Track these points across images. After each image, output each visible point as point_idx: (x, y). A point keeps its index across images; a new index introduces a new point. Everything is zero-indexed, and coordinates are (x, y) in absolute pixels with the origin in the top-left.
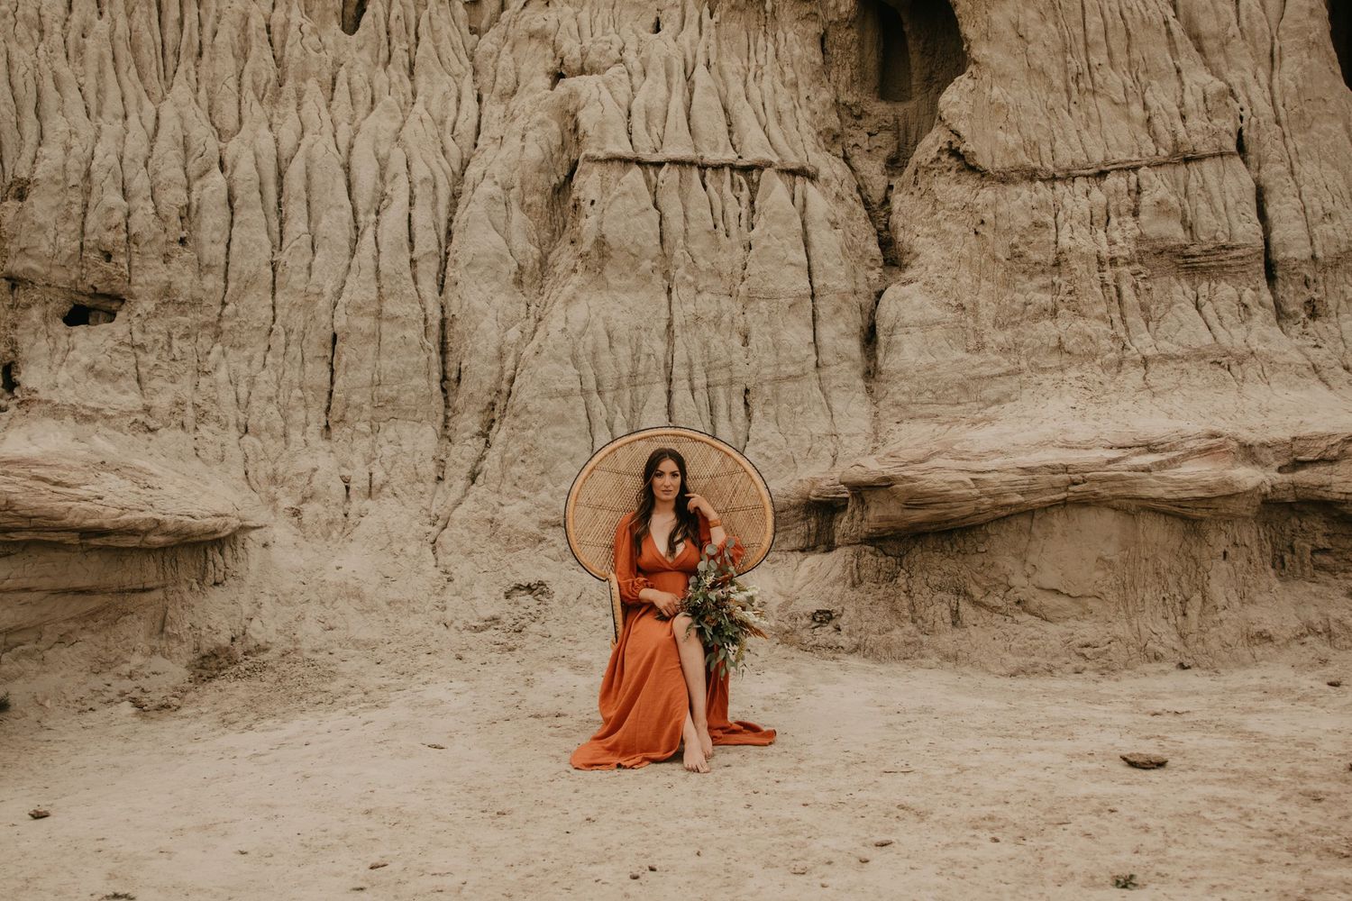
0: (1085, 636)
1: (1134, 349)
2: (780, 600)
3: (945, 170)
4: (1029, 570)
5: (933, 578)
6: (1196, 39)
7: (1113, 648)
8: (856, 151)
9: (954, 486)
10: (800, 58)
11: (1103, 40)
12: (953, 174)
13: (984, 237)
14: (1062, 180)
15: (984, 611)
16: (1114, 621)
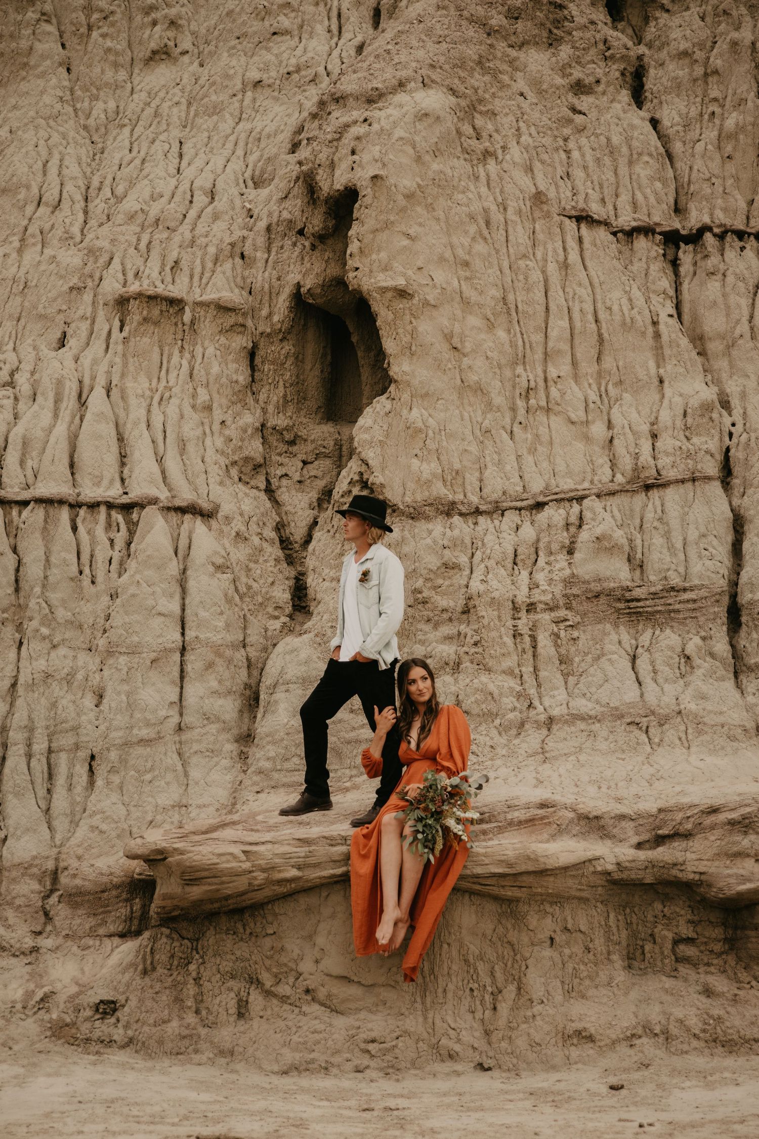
0: (372, 1030)
1: (540, 709)
2: (74, 989)
4: (318, 954)
5: (225, 963)
6: (699, 341)
7: (400, 1044)
8: (284, 482)
9: (224, 858)
10: (218, 378)
11: (566, 347)
14: (488, 513)
15: (275, 1001)
16: (407, 1013)
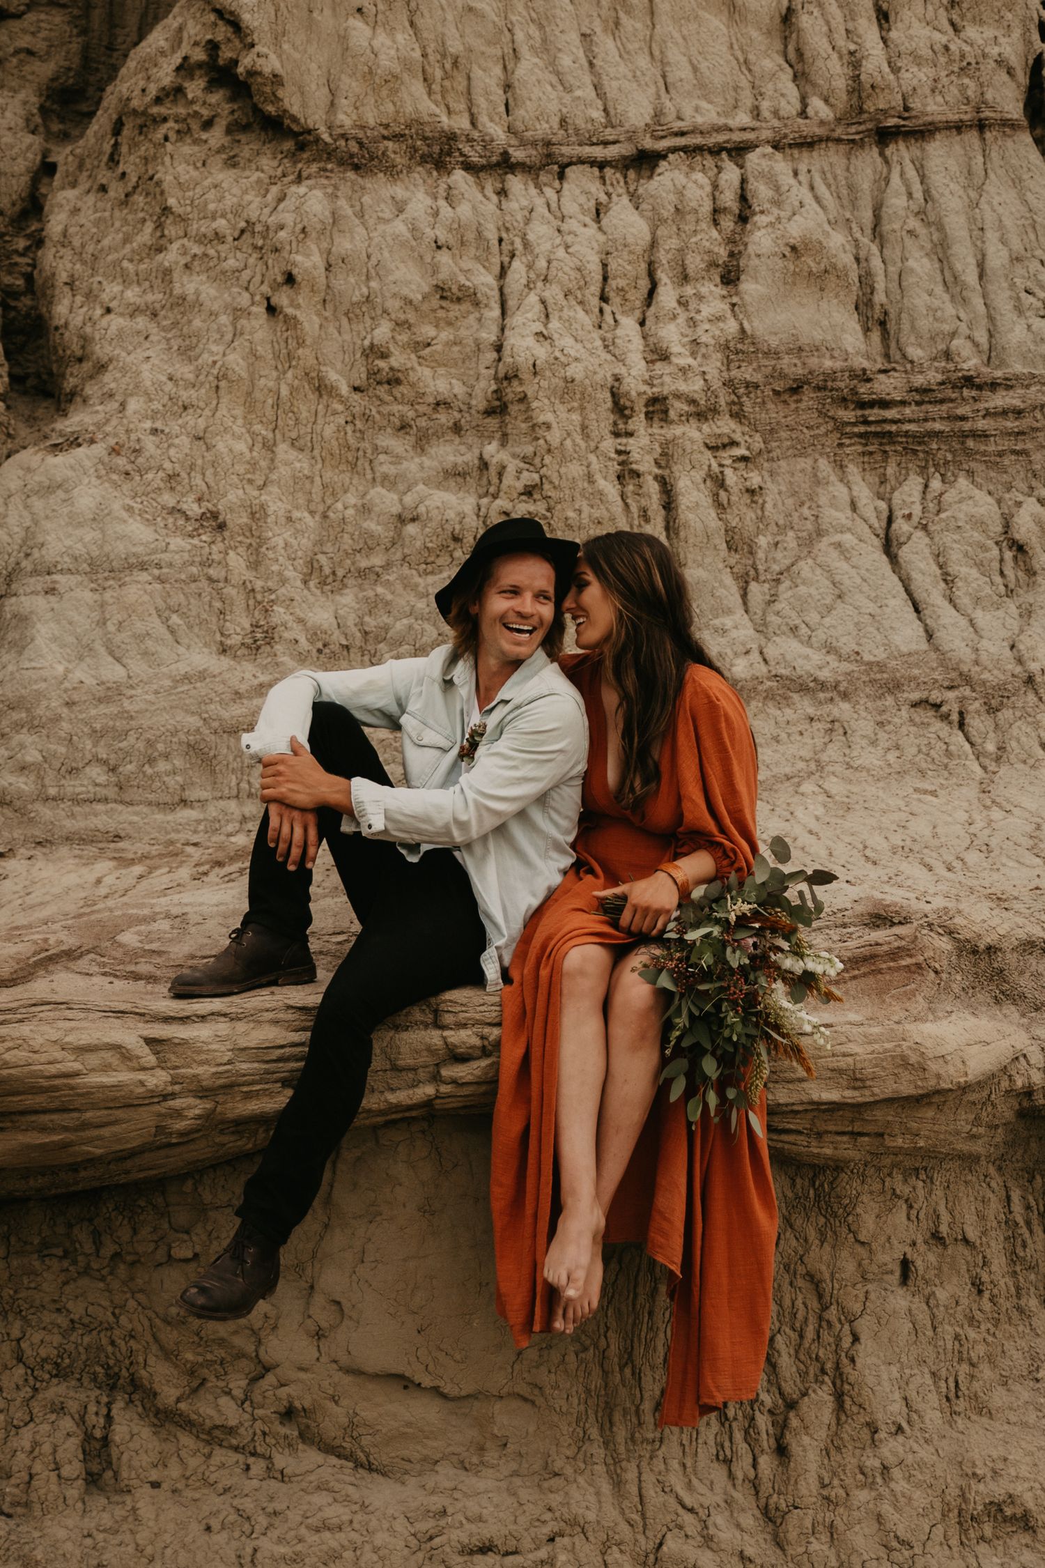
0: (480, 1519)
3: (195, 126)
4: (322, 1315)
5: (37, 1337)
9: (93, 1060)
12: (216, 136)
13: (291, 323)
14: (530, 169)
15: (186, 1440)
16: (569, 1471)
